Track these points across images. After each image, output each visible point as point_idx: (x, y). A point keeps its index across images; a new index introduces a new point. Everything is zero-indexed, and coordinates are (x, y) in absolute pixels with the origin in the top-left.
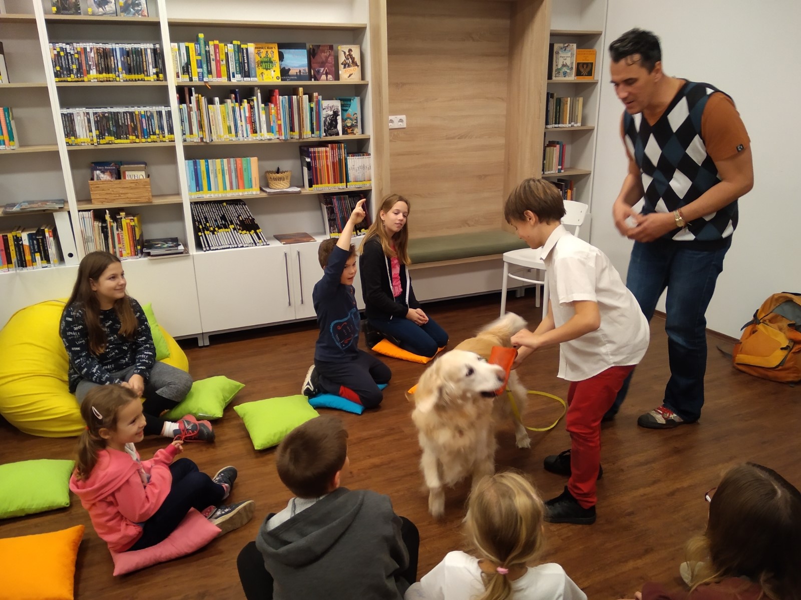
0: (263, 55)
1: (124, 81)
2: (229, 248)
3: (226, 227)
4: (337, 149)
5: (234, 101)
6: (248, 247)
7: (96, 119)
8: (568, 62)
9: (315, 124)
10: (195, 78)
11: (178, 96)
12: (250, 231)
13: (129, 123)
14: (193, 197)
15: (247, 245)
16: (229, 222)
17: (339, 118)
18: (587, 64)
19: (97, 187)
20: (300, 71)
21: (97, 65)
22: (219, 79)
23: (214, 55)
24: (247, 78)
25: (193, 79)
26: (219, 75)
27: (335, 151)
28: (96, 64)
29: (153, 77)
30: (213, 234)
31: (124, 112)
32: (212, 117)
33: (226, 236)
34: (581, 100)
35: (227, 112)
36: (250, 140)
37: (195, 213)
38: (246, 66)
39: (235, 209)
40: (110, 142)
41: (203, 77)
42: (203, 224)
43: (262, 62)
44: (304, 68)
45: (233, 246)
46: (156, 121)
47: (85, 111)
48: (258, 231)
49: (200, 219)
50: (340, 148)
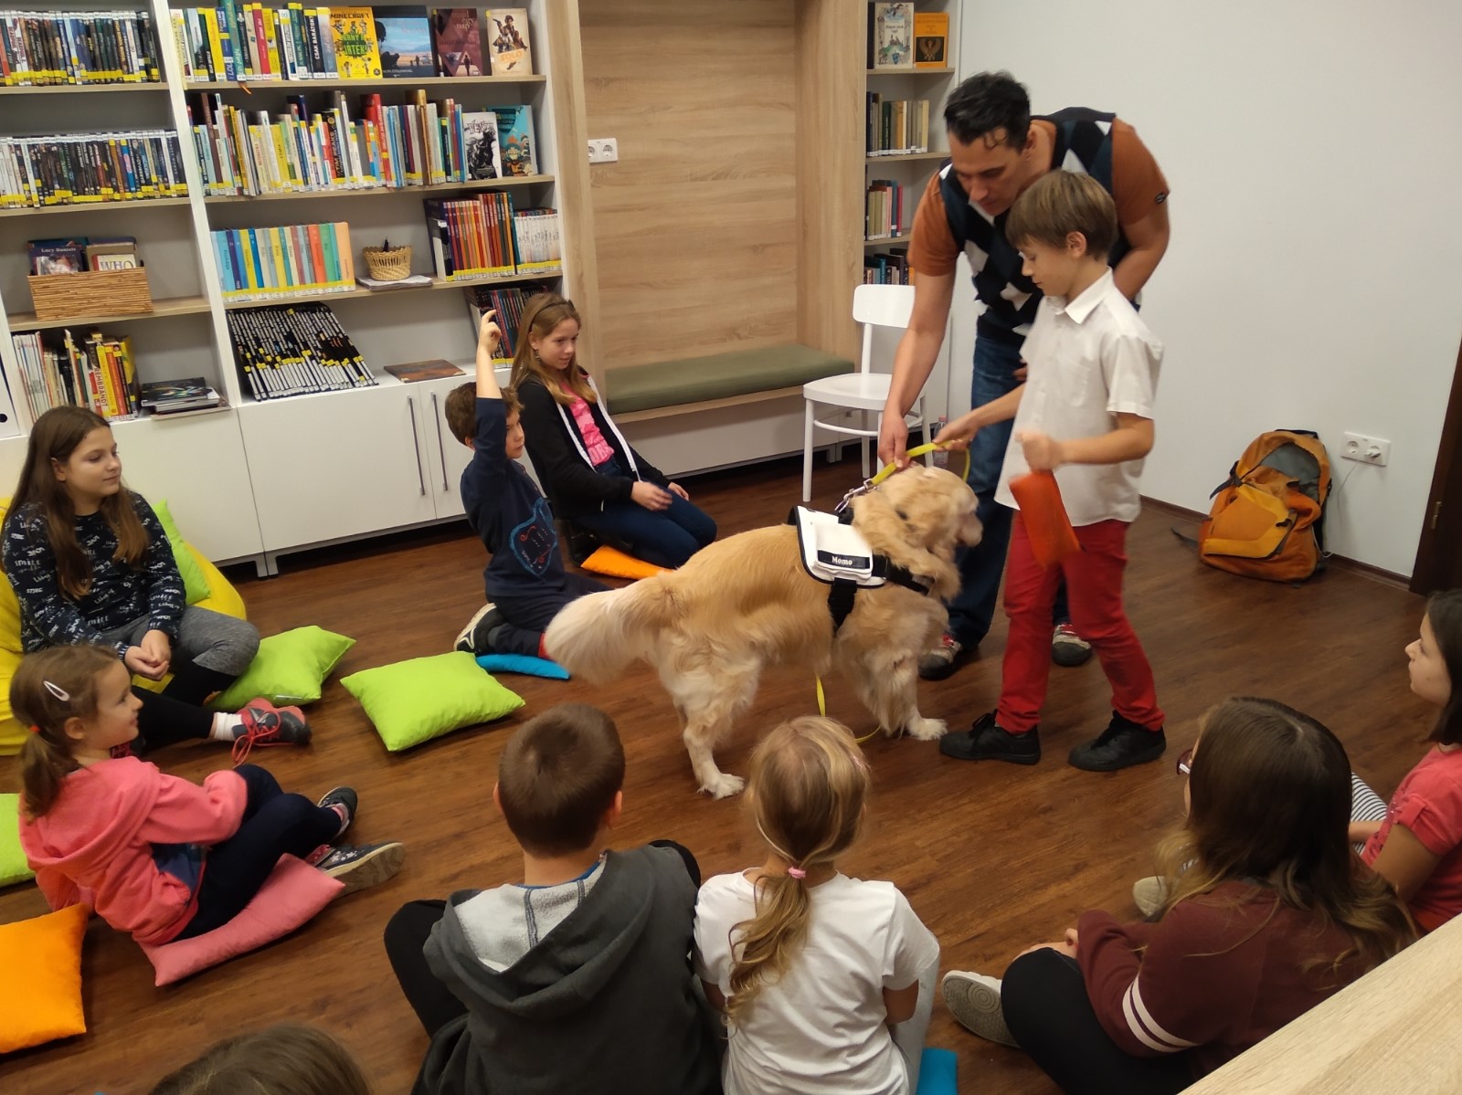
0: (346, 29)
1: (84, 83)
2: (304, 393)
3: (295, 355)
4: (494, 204)
5: (297, 116)
6: (339, 389)
7: (34, 158)
8: (901, 36)
9: (451, 158)
10: (221, 75)
11: (189, 109)
12: (341, 360)
13: (99, 163)
14: (230, 300)
15: (337, 387)
16: (301, 344)
17: (495, 146)
18: (934, 40)
19: (45, 287)
20: (417, 59)
21: (30, 54)
22: (266, 77)
23: (253, 31)
24: (319, 74)
25: (217, 77)
26: (266, 69)
27: (490, 206)
28: (26, 51)
29: (139, 75)
30: (273, 367)
31: (87, 143)
32: (257, 148)
33: (298, 372)
34: (926, 104)
35: (285, 137)
36: (332, 190)
37: (236, 329)
38: (316, 51)
39: (312, 320)
40: (65, 201)
41: (236, 74)
42: (252, 350)
43: (344, 43)
44: (424, 54)
45: (312, 390)
46: (150, 159)
47: (11, 143)
48: (355, 359)
49: (246, 342)
50: (500, 202)
